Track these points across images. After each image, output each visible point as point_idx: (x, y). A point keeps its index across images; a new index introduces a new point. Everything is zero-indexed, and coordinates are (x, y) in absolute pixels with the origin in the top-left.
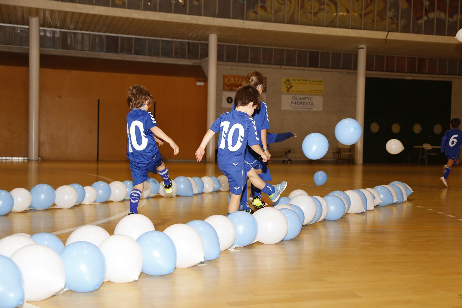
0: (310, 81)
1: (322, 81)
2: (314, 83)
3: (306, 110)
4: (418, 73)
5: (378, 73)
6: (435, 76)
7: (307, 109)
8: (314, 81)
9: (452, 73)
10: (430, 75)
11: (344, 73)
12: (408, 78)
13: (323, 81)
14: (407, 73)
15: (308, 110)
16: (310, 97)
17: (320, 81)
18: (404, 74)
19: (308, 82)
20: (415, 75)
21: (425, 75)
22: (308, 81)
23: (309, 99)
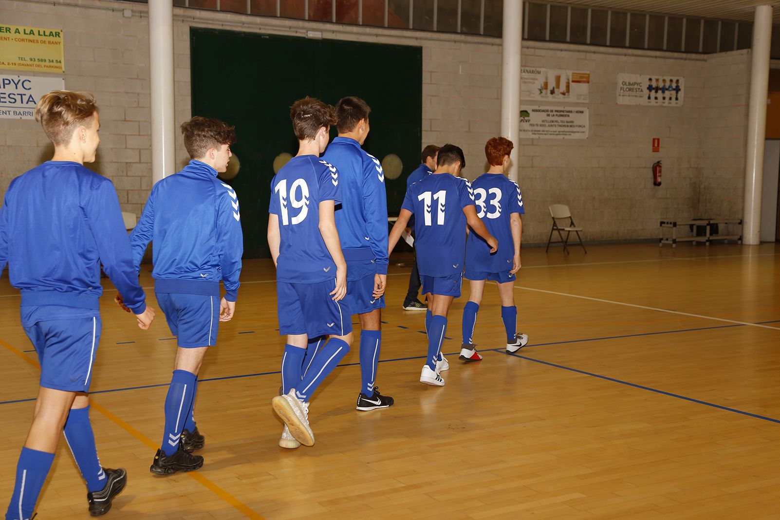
0: (17, 31)
1: (57, 34)
2: (31, 37)
3: (12, 116)
4: (339, 21)
5: (229, 17)
6: (380, 31)
7: (15, 113)
8: (32, 32)
9: (423, 25)
10: (368, 30)
11: (128, 13)
12: (311, 35)
13: (61, 35)
14: (311, 20)
15: (18, 117)
16: (22, 78)
17: (51, 34)
18: (300, 24)
19: (12, 35)
20: (329, 26)
21: (355, 29)
22: (13, 30)
23: (20, 85)
